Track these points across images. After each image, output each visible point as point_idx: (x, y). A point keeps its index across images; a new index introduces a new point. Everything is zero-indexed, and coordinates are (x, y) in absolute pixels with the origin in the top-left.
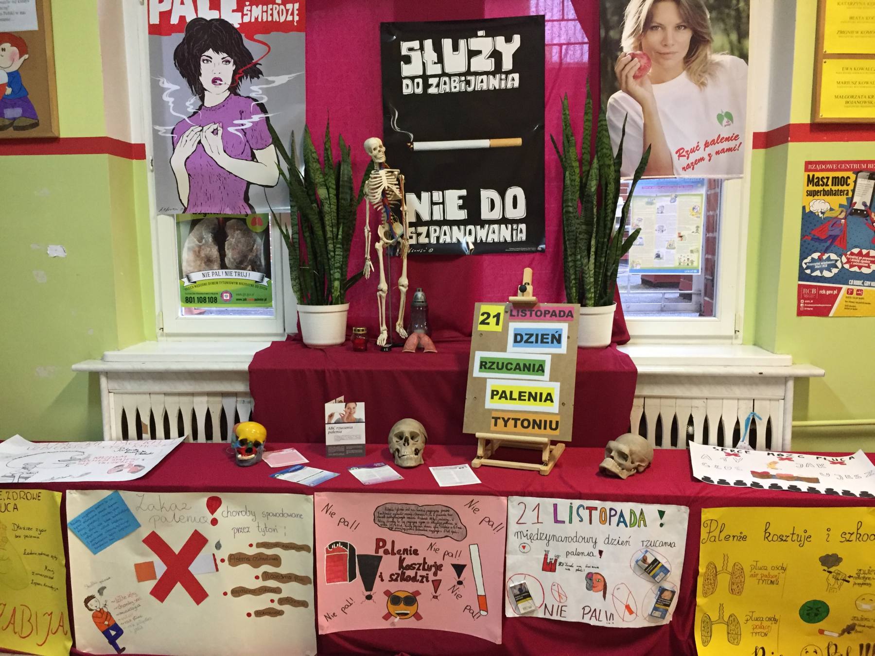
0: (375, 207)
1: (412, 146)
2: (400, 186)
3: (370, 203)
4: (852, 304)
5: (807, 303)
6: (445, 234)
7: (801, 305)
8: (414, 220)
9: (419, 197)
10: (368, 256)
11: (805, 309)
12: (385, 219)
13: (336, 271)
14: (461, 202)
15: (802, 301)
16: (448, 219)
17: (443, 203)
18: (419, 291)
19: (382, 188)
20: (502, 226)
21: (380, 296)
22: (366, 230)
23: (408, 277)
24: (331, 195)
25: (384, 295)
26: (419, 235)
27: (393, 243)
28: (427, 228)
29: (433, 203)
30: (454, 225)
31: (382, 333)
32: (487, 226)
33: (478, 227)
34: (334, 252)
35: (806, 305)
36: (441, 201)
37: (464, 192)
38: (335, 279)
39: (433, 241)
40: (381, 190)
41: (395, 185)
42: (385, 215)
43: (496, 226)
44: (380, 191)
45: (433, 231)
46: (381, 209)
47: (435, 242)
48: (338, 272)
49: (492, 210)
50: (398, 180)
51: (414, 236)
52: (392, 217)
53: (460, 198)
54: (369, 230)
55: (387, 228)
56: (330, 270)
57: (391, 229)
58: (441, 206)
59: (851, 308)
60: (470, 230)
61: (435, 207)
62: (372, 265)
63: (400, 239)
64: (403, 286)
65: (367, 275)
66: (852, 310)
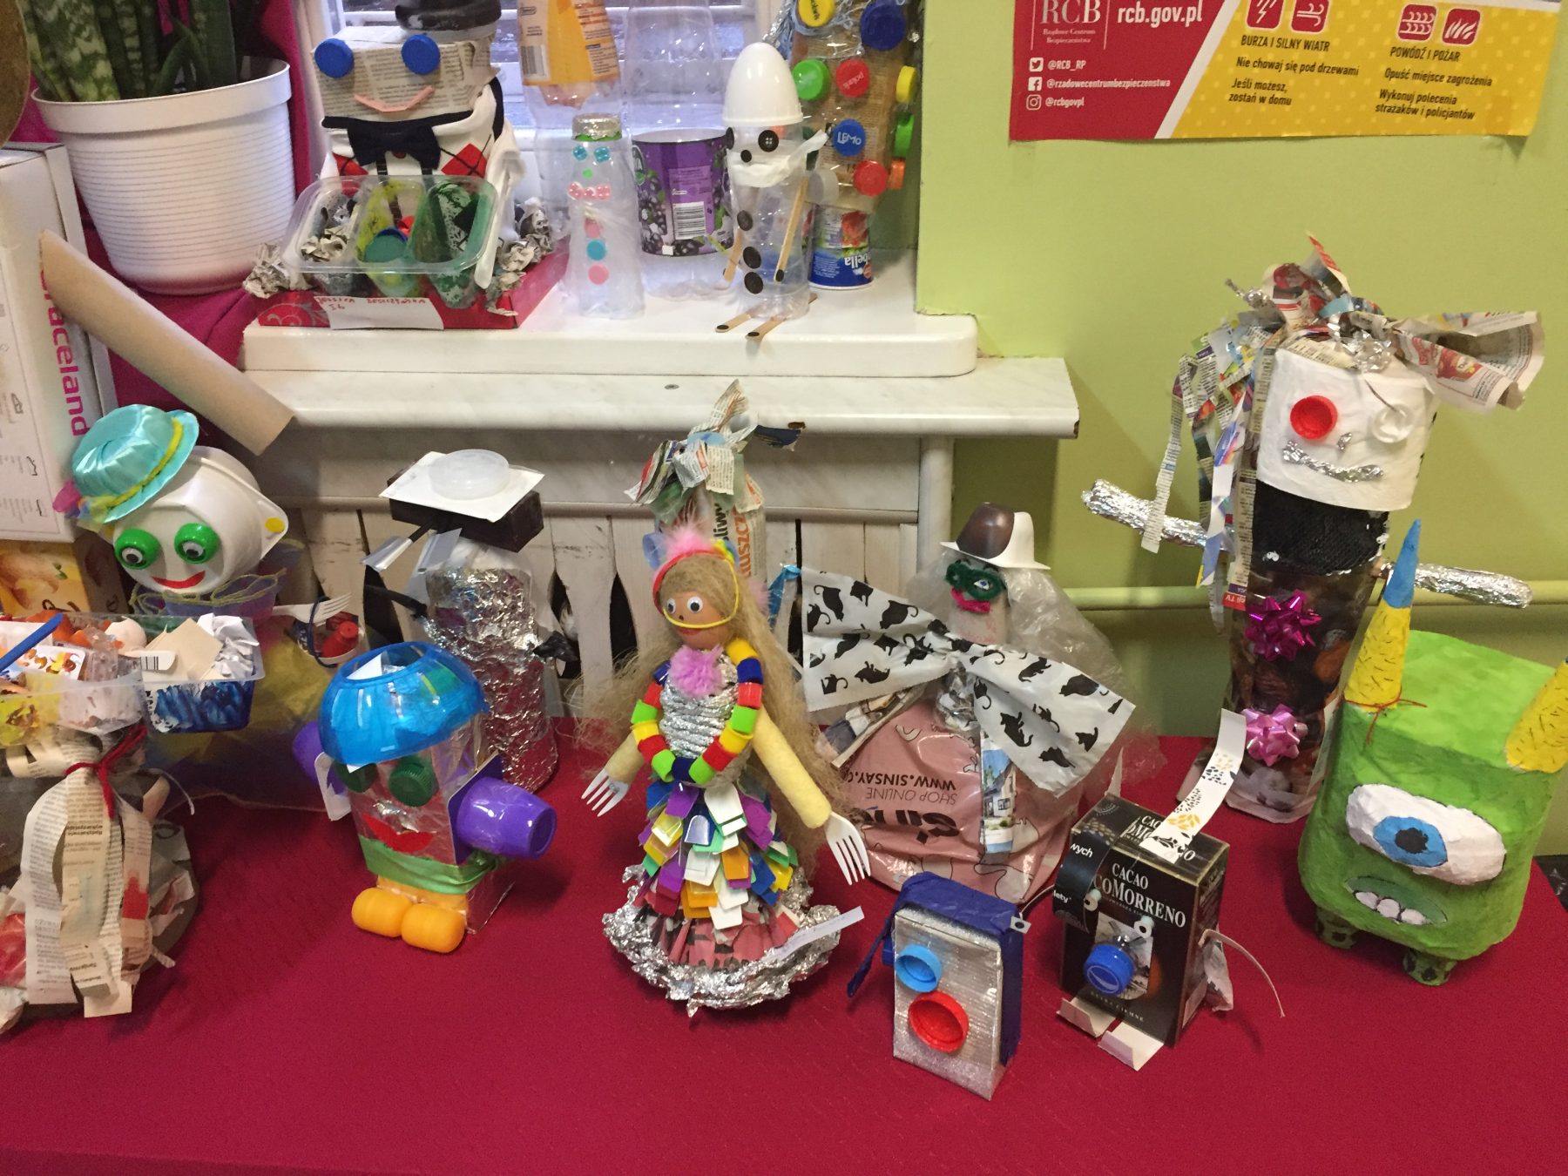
4: (1268, 76)
5: (1061, 75)
7: (1033, 82)
11: (1050, 102)
15: (1036, 63)
35: (1051, 83)
59: (1261, 93)
66: (1264, 107)
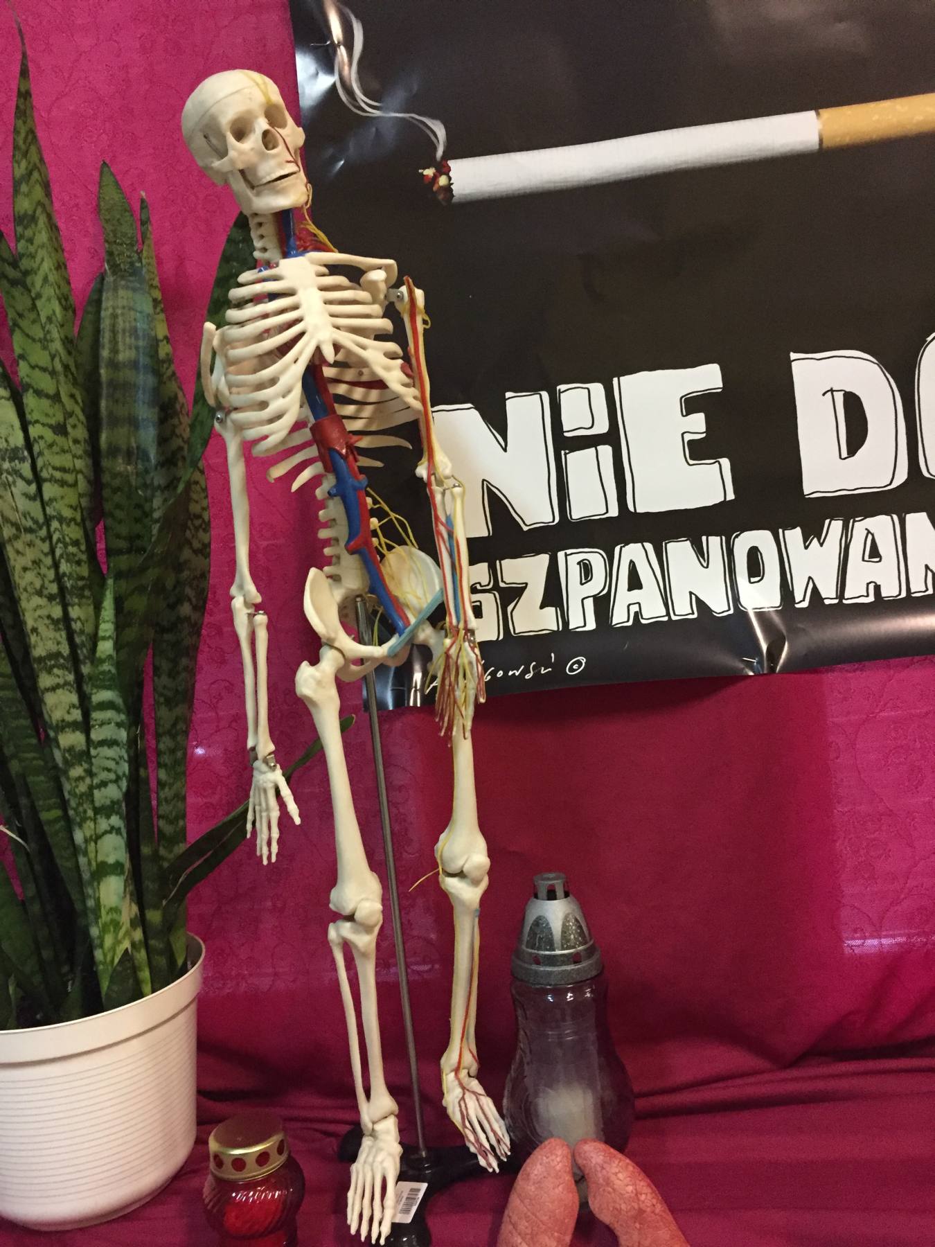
0: (278, 471)
1: (443, 181)
2: (403, 344)
3: (247, 447)
6: (635, 582)
8: (481, 530)
9: (497, 421)
10: (261, 741)
12: (340, 531)
13: (103, 824)
14: (698, 423)
16: (639, 510)
17: (612, 437)
18: (552, 896)
19: (302, 353)
20: (911, 518)
21: (347, 947)
22: (238, 603)
23: (486, 825)
24: (34, 431)
25: (365, 941)
26: (510, 595)
27: (393, 655)
28: (544, 559)
29: (563, 443)
30: (675, 537)
31: (373, 1134)
32: (837, 526)
33: (794, 536)
34: (85, 726)
36: (602, 427)
37: (708, 377)
38: (103, 870)
39: (582, 618)
40: (300, 367)
41: (381, 337)
42: (333, 510)
43: (882, 526)
44: (292, 370)
45: (575, 571)
46: (315, 481)
47: (591, 625)
48: (113, 830)
49: (852, 451)
50: (390, 312)
51: (489, 602)
52: (374, 522)
53: (691, 404)
54: (258, 599)
55: (353, 581)
56: (69, 825)
57: (376, 585)
58: (606, 451)
60: (754, 554)
61: (578, 462)
62: (286, 792)
63: (426, 634)
64: (461, 875)
65: (268, 845)
